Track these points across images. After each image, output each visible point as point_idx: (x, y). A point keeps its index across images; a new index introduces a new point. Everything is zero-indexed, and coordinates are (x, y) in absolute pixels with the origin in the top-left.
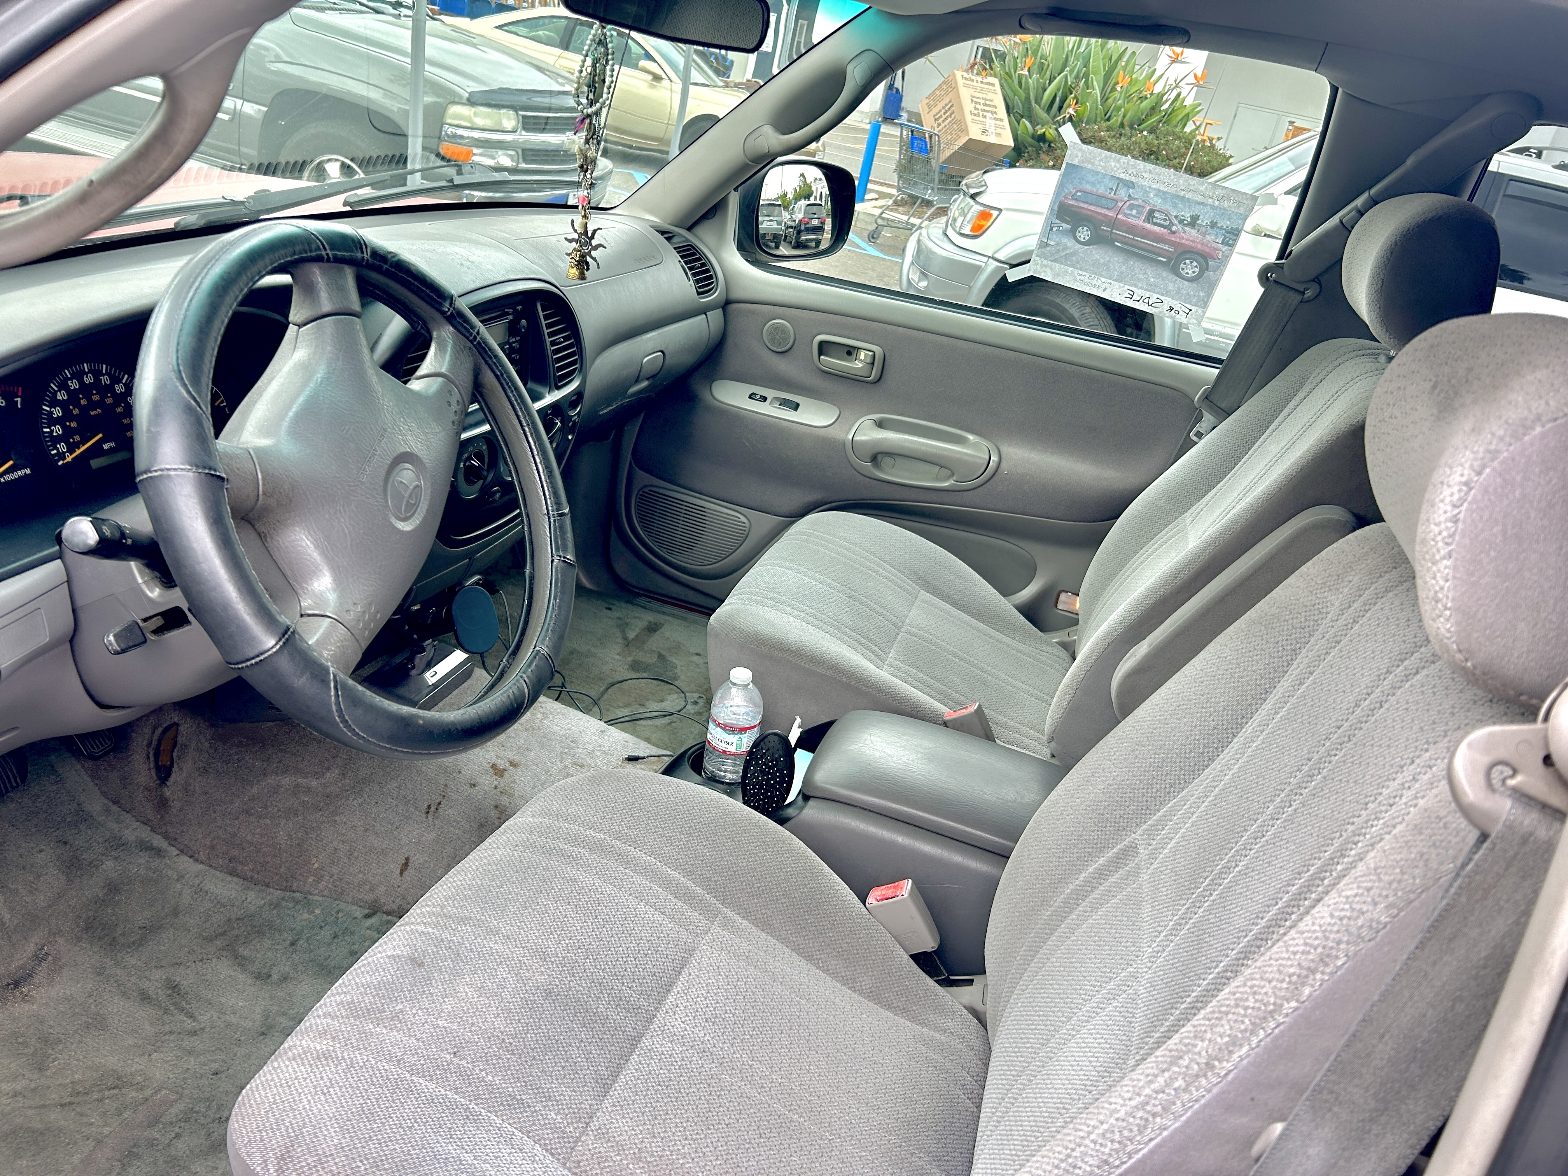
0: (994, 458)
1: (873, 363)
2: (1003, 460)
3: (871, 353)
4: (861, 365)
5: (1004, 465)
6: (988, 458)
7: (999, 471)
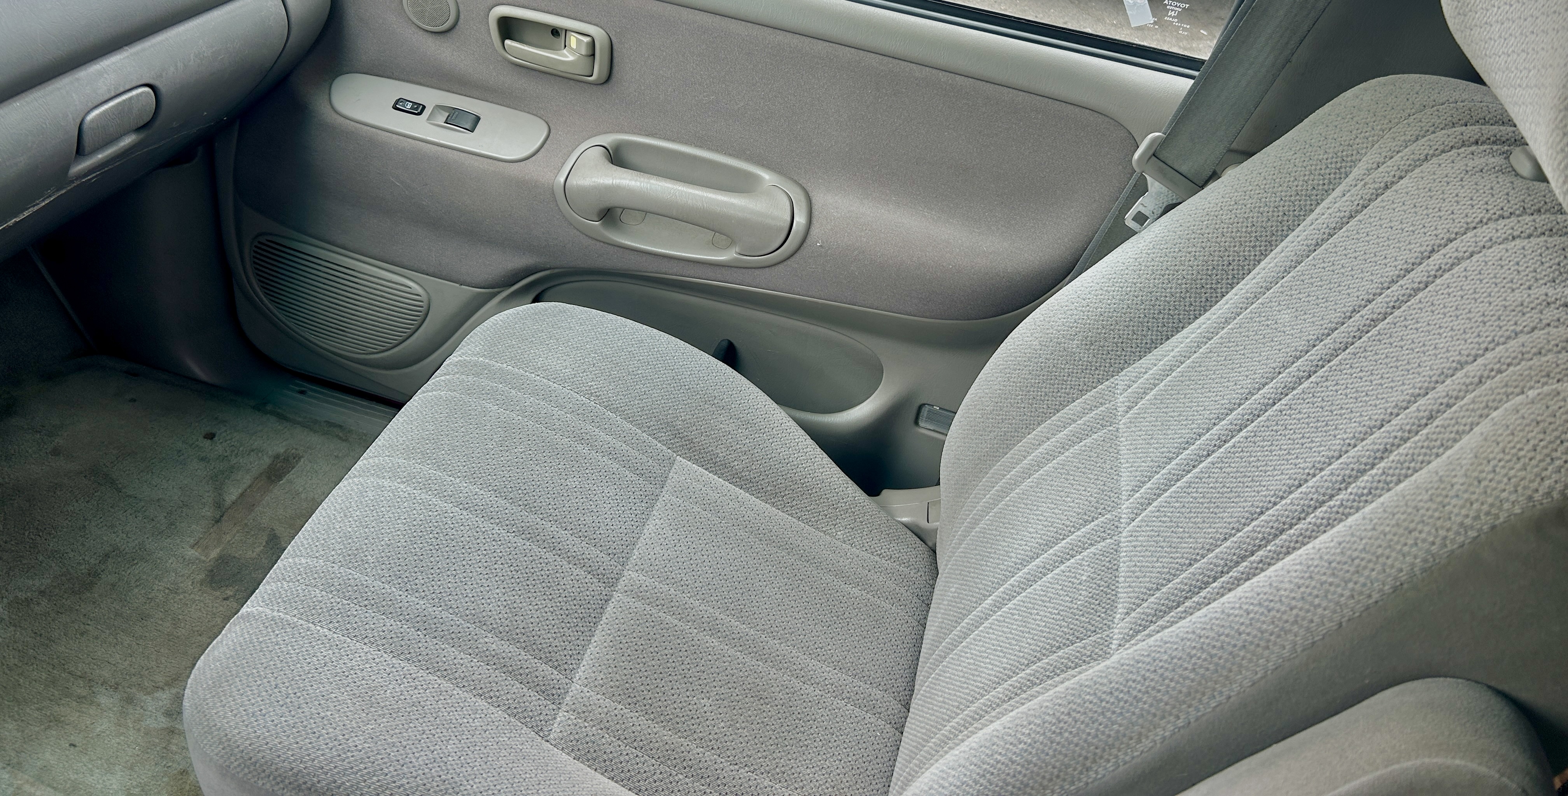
0: (800, 219)
1: (593, 55)
2: (814, 221)
3: (586, 40)
4: (571, 58)
5: (815, 231)
6: (789, 219)
7: (809, 241)
